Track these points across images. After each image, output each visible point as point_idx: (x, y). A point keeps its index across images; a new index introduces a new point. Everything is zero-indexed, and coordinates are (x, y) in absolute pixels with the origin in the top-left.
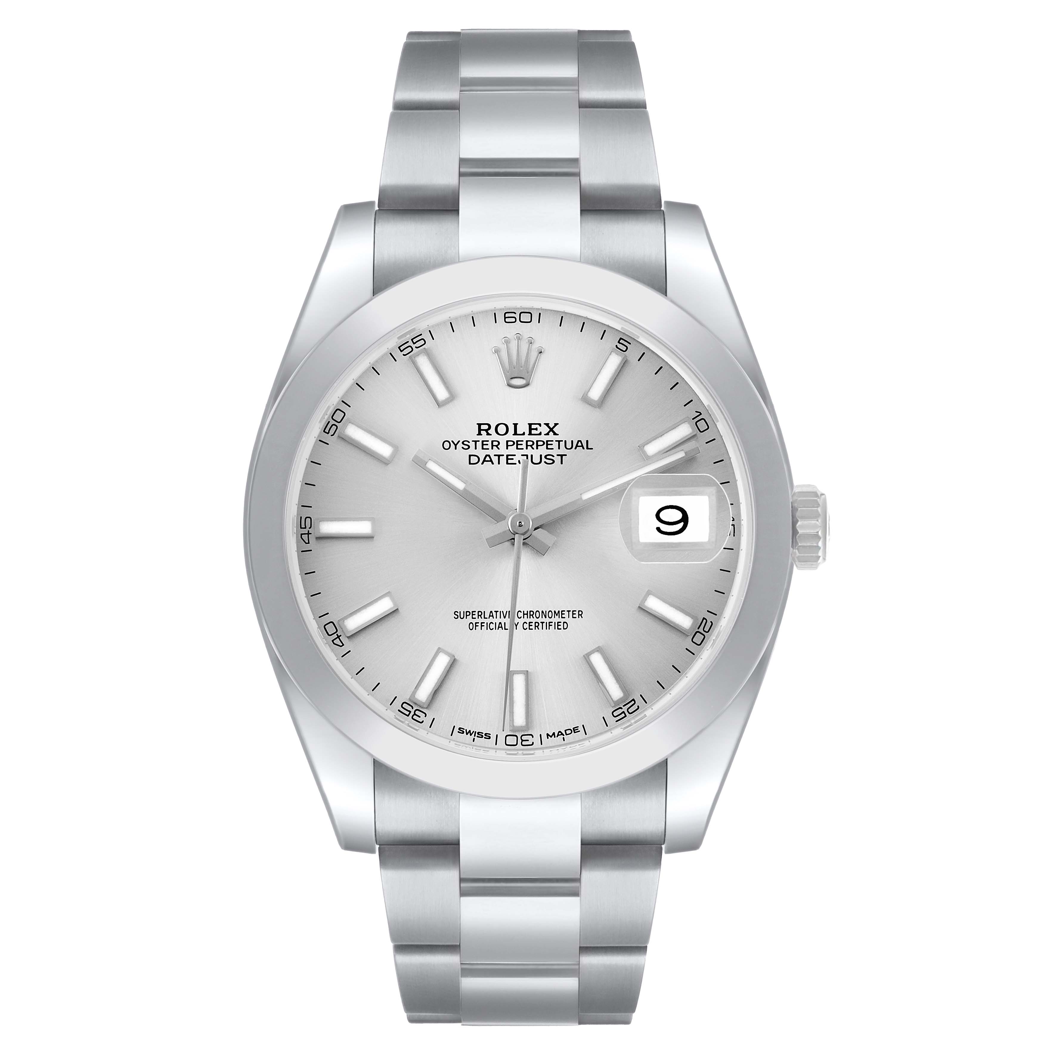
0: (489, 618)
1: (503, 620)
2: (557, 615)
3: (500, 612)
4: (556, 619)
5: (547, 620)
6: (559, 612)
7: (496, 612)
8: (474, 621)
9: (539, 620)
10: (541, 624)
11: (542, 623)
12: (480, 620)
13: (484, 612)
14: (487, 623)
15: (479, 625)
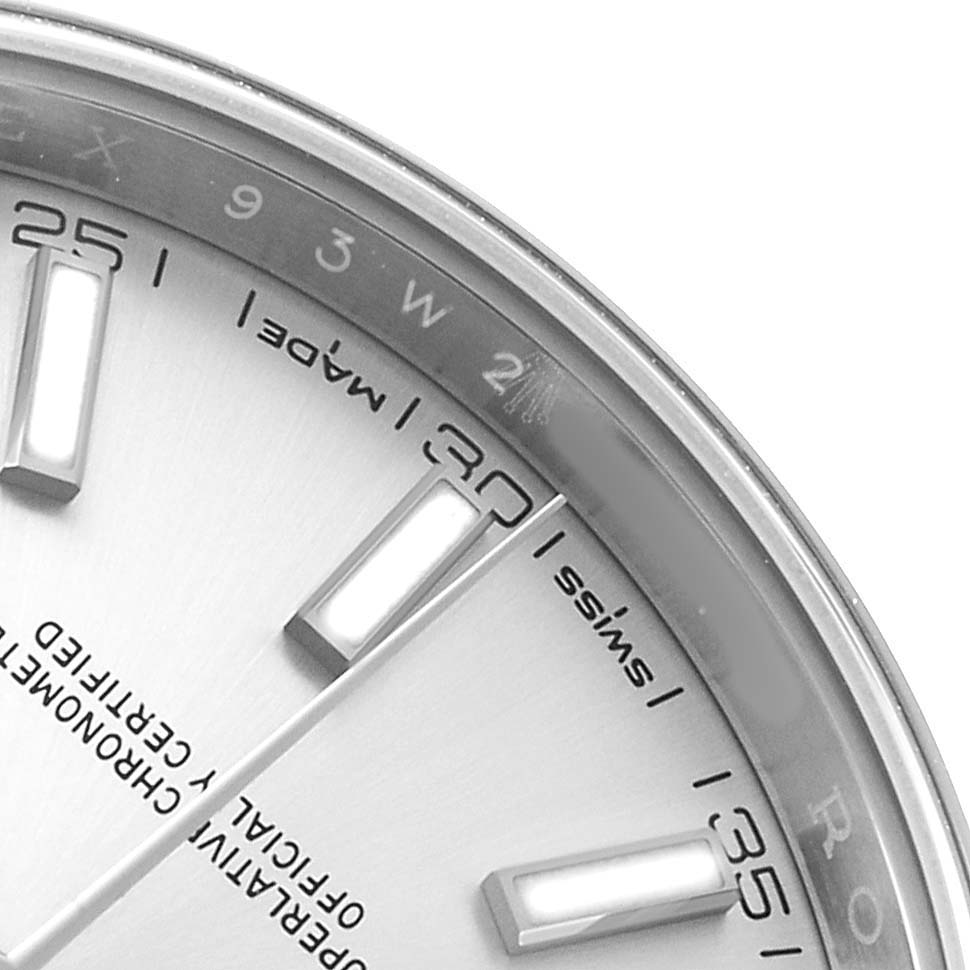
0: (273, 884)
1: (236, 837)
2: (48, 687)
3: (222, 866)
4: (59, 677)
5: (90, 702)
6: (34, 690)
7: (234, 878)
8: (330, 921)
9: (117, 725)
10: (124, 711)
11: (114, 711)
12: (308, 905)
13: (273, 914)
14: (293, 876)
15: (320, 894)
